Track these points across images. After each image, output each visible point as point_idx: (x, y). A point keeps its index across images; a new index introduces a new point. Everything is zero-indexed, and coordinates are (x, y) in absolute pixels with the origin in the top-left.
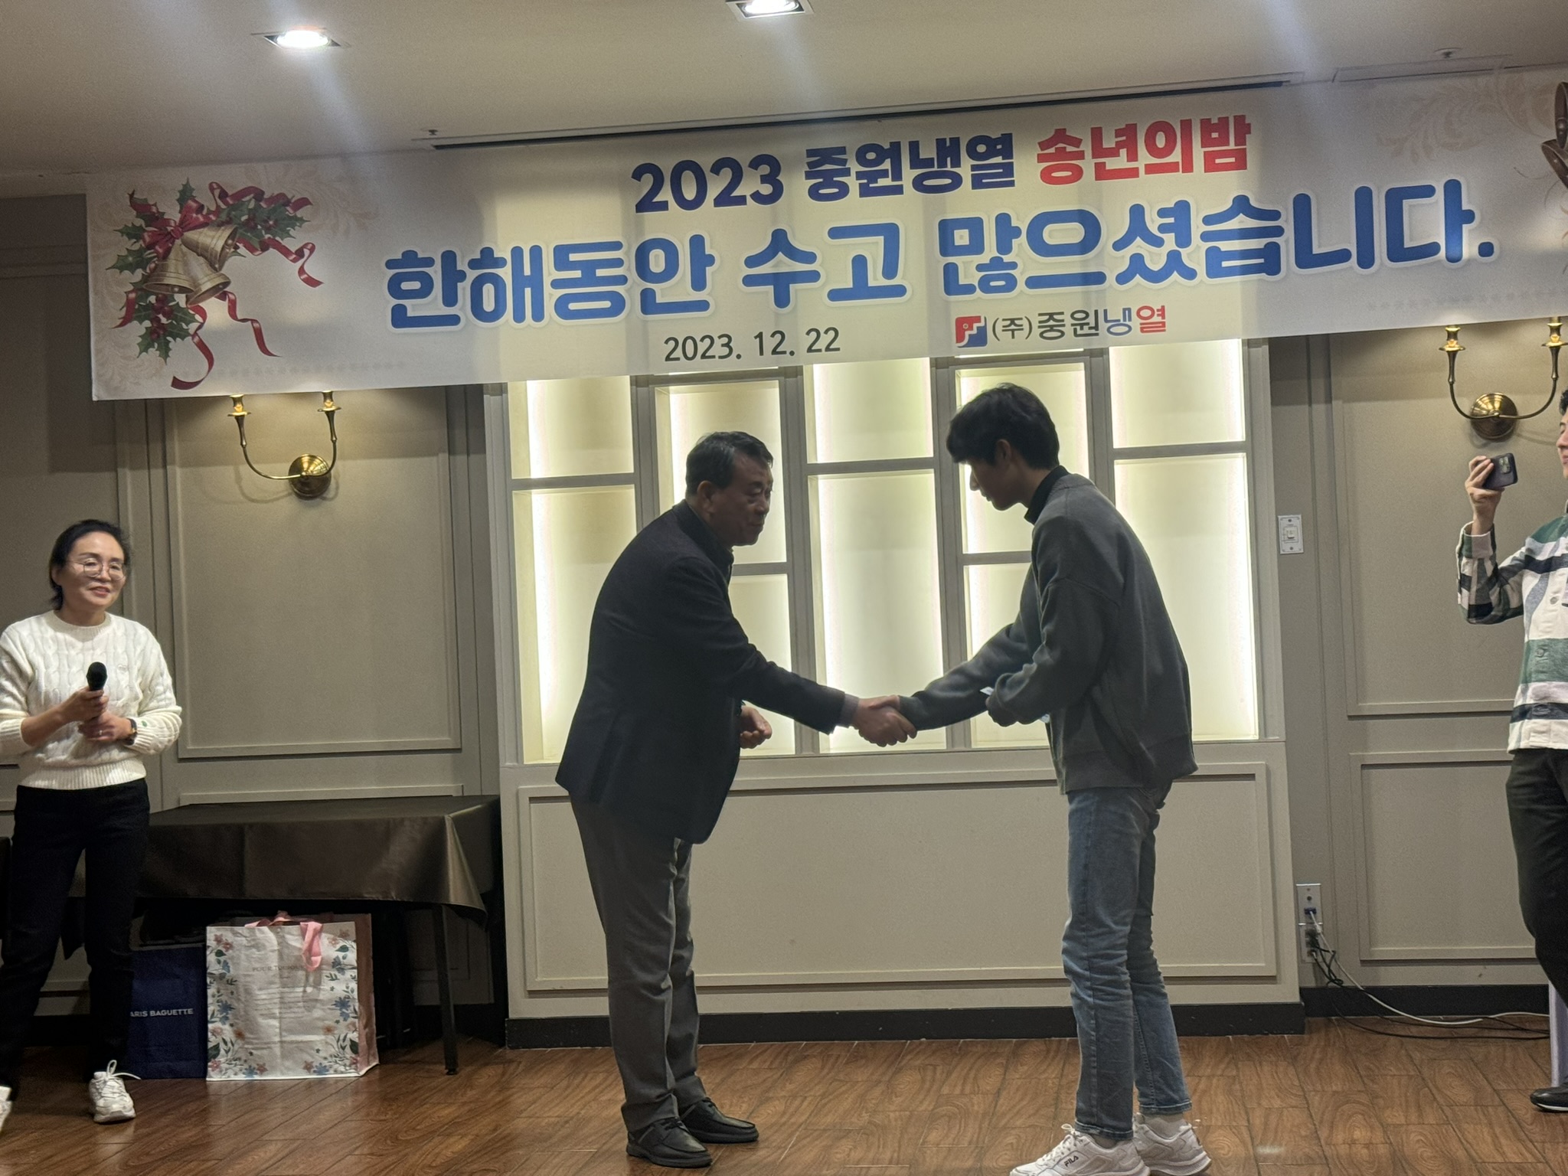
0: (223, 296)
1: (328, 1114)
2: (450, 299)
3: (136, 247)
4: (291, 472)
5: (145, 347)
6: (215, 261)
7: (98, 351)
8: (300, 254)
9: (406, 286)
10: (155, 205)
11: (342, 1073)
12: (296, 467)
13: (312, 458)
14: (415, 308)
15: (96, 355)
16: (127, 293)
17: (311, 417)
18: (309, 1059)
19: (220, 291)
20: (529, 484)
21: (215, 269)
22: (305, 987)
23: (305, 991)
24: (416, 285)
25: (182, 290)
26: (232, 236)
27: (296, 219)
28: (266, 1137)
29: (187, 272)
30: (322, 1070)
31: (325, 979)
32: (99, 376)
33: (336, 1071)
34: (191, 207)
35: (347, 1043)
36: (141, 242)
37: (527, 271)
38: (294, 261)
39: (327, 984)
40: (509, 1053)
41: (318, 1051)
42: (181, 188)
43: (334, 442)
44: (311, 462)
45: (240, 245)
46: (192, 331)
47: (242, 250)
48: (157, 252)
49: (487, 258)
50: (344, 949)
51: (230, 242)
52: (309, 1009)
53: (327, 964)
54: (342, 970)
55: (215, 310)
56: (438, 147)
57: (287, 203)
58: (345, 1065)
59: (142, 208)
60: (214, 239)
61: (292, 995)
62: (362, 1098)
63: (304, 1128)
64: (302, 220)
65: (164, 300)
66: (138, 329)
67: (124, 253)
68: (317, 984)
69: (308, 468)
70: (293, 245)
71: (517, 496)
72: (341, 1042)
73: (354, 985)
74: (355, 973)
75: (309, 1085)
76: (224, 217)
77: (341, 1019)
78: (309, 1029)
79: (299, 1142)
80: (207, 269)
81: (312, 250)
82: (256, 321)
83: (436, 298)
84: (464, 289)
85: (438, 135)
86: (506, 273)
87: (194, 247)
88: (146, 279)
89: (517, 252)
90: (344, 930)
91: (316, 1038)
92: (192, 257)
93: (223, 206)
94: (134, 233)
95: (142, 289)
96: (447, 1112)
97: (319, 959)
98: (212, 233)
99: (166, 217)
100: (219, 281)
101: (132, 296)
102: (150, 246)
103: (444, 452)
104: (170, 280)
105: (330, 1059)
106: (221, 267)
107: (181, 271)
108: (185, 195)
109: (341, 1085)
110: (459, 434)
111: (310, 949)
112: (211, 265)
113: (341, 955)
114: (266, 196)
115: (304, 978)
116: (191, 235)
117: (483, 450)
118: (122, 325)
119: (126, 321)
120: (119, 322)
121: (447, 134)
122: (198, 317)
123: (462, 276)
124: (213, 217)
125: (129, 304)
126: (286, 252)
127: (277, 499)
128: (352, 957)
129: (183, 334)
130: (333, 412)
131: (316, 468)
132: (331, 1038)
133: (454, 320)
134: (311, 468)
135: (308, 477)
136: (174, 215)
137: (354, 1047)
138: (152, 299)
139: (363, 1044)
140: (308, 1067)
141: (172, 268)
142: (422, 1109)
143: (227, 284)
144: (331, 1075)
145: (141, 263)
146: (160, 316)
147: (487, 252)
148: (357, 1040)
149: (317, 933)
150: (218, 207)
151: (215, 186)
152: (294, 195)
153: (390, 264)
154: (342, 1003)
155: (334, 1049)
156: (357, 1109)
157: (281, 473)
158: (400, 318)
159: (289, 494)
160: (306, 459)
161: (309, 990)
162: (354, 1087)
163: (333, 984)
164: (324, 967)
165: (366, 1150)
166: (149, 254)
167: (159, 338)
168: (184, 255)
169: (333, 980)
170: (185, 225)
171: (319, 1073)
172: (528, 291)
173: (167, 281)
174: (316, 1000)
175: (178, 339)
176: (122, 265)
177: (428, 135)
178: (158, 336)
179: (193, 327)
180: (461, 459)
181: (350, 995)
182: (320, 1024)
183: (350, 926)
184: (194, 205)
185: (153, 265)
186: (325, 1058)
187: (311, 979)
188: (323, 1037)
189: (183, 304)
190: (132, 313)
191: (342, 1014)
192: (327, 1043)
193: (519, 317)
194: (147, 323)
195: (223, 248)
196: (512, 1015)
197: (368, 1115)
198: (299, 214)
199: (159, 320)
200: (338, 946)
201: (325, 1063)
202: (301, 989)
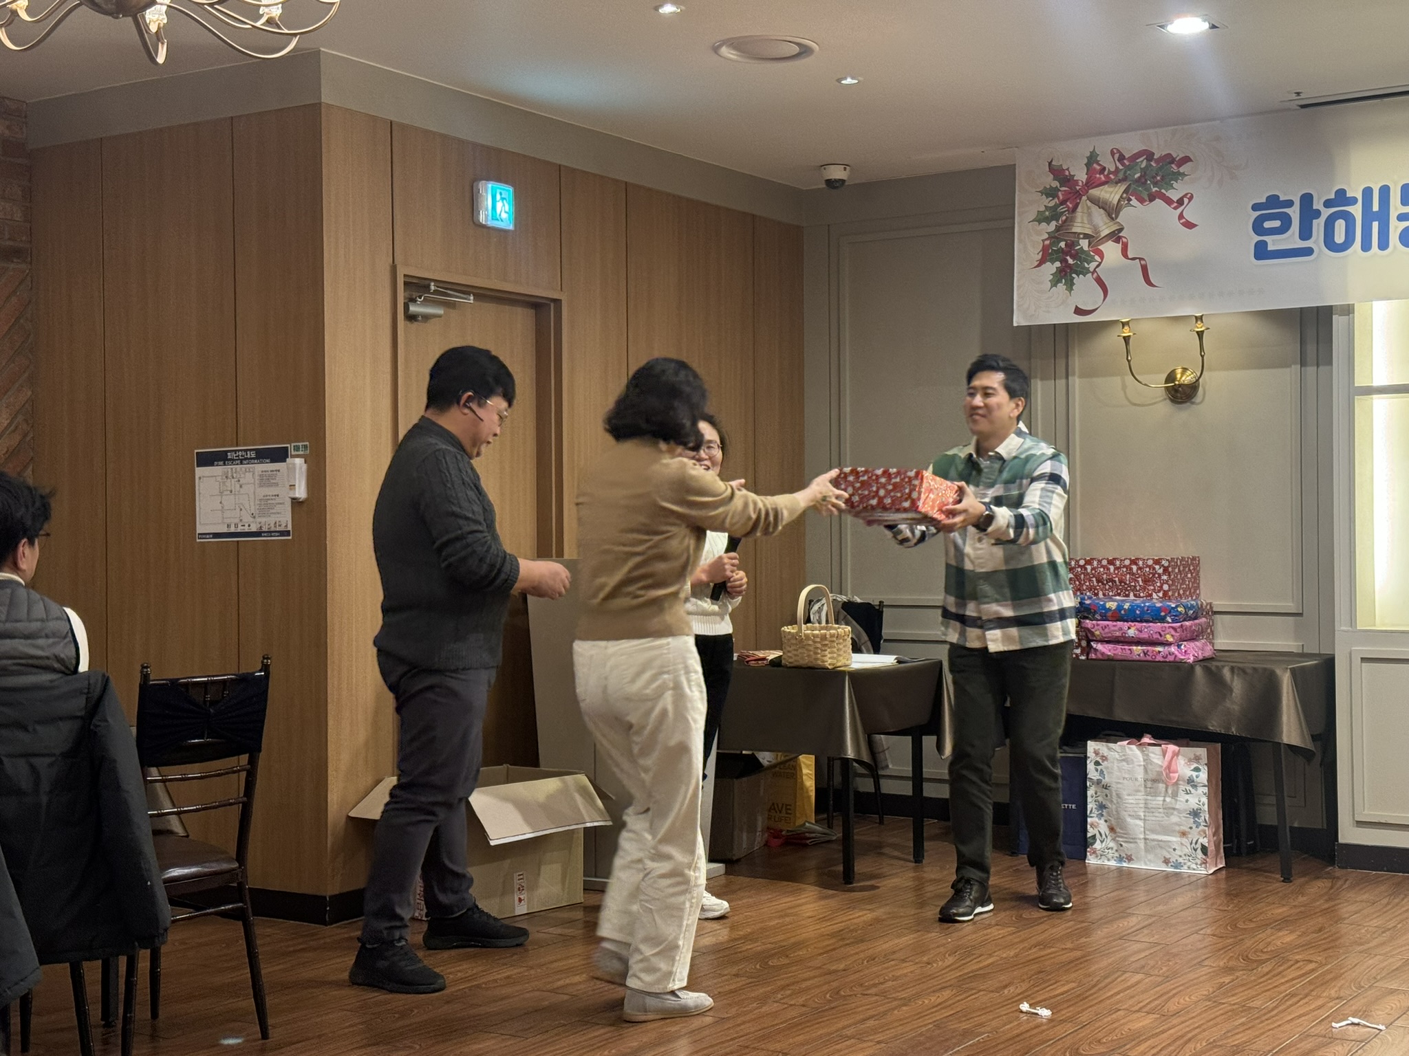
0: (1118, 240)
1: (1182, 899)
2: (1306, 233)
3: (1052, 204)
4: (1167, 382)
5: (1054, 283)
6: (1112, 212)
7: (1019, 287)
8: (1180, 202)
9: (1268, 225)
10: (1068, 169)
11: (1194, 869)
12: (1171, 377)
13: (1185, 370)
14: (1274, 243)
15: (1018, 290)
16: (1043, 241)
17: (1184, 336)
18: (1168, 856)
19: (1116, 236)
20: (1370, 391)
21: (1112, 219)
22: (1165, 797)
23: (1164, 801)
24: (1277, 224)
25: (1086, 236)
26: (1126, 191)
27: (1179, 174)
28: (1128, 911)
29: (1090, 221)
30: (1178, 865)
31: (1181, 793)
32: (1018, 306)
33: (1189, 868)
34: (1095, 169)
35: (1199, 846)
36: (1056, 200)
37: (1376, 208)
38: (1175, 208)
39: (1182, 797)
40: (1338, 872)
41: (1174, 850)
42: (1088, 155)
43: (1202, 357)
44: (1183, 374)
45: (1133, 198)
46: (1091, 270)
47: (1134, 202)
48: (1068, 206)
49: (1342, 198)
50: (1197, 769)
51: (1125, 195)
52: (1168, 815)
53: (1184, 781)
54: (1195, 786)
55: (1111, 251)
56: (1303, 106)
57: (1173, 161)
58: (1197, 864)
59: (1057, 172)
60: (1111, 194)
61: (1154, 802)
62: (1210, 891)
63: (1160, 908)
64: (1184, 175)
65: (1071, 245)
66: (1051, 268)
67: (1042, 209)
68: (1175, 795)
69: (1181, 378)
70: (1174, 195)
71: (1360, 402)
72: (1193, 845)
73: (1205, 800)
74: (1206, 790)
75: (1167, 876)
76: (1121, 176)
77: (1194, 826)
78: (1167, 830)
79: (1154, 919)
80: (1106, 219)
81: (1191, 199)
82: (1143, 259)
83: (1293, 234)
84: (1318, 225)
85: (1302, 96)
86: (1356, 211)
87: (1096, 202)
88: (1058, 229)
89: (1368, 192)
90: (1198, 754)
91: (1174, 839)
92: (1095, 209)
93: (1121, 167)
94: (1050, 193)
95: (1055, 237)
96: (1280, 911)
97: (1176, 775)
98: (1111, 189)
99: (1075, 178)
100: (1115, 228)
101: (1047, 242)
102: (1063, 203)
103: (1295, 363)
104: (1077, 228)
105: (1184, 858)
106: (1117, 217)
107: (1086, 222)
108: (1092, 159)
109: (1194, 879)
110: (1311, 349)
111: (1169, 767)
112: (1109, 215)
113: (1194, 774)
114: (1155, 157)
115: (1164, 789)
116: (1095, 192)
117: (1330, 363)
118: (1038, 266)
119: (1041, 262)
120: (1036, 263)
121: (1310, 95)
122: (1097, 258)
123: (1317, 214)
124: (1112, 176)
125: (1045, 249)
126: (1169, 201)
127: (1155, 403)
128: (1203, 776)
129: (1084, 272)
130: (1203, 332)
131: (1187, 379)
132: (1184, 840)
133: (1308, 252)
134: (1183, 378)
135: (1180, 385)
136: (1081, 176)
137: (1204, 850)
138: (1062, 244)
139: (1212, 848)
140: (1166, 861)
141: (1079, 220)
142: (1259, 906)
143: (1121, 230)
144: (1184, 870)
145: (1055, 216)
146: (1068, 258)
147: (1341, 193)
148: (1207, 845)
149: (1176, 754)
150: (1117, 168)
151: (1115, 151)
152: (1178, 154)
153: (1255, 207)
154: (1195, 814)
155: (1188, 850)
156: (1206, 898)
157: (1158, 383)
158: (1262, 252)
159: (1165, 399)
160: (1179, 371)
161: (1168, 799)
162: (1205, 883)
163: (1187, 797)
164: (1181, 782)
165: (1209, 931)
166: (1062, 209)
167: (1065, 275)
168: (1089, 208)
169: (1188, 794)
170: (1091, 183)
171: (1176, 867)
172: (1375, 225)
173: (1075, 230)
174: (1174, 809)
175: (1081, 276)
176: (1041, 218)
177: (1294, 96)
178: (1066, 275)
179: (1092, 266)
180: (1311, 370)
181: (1201, 807)
182: (1177, 828)
183: (1202, 752)
184: (1098, 167)
185: (1064, 218)
186: (1180, 856)
187: (1170, 791)
188: (1179, 839)
189: (1086, 248)
190: (1047, 255)
191: (1195, 822)
192: (1182, 844)
193: (1366, 246)
194: (1058, 264)
195: (1119, 201)
196: (1342, 840)
197: (1212, 904)
198: (1182, 170)
199: (1067, 261)
200: (1192, 767)
201: (1180, 860)
202: (1162, 799)
